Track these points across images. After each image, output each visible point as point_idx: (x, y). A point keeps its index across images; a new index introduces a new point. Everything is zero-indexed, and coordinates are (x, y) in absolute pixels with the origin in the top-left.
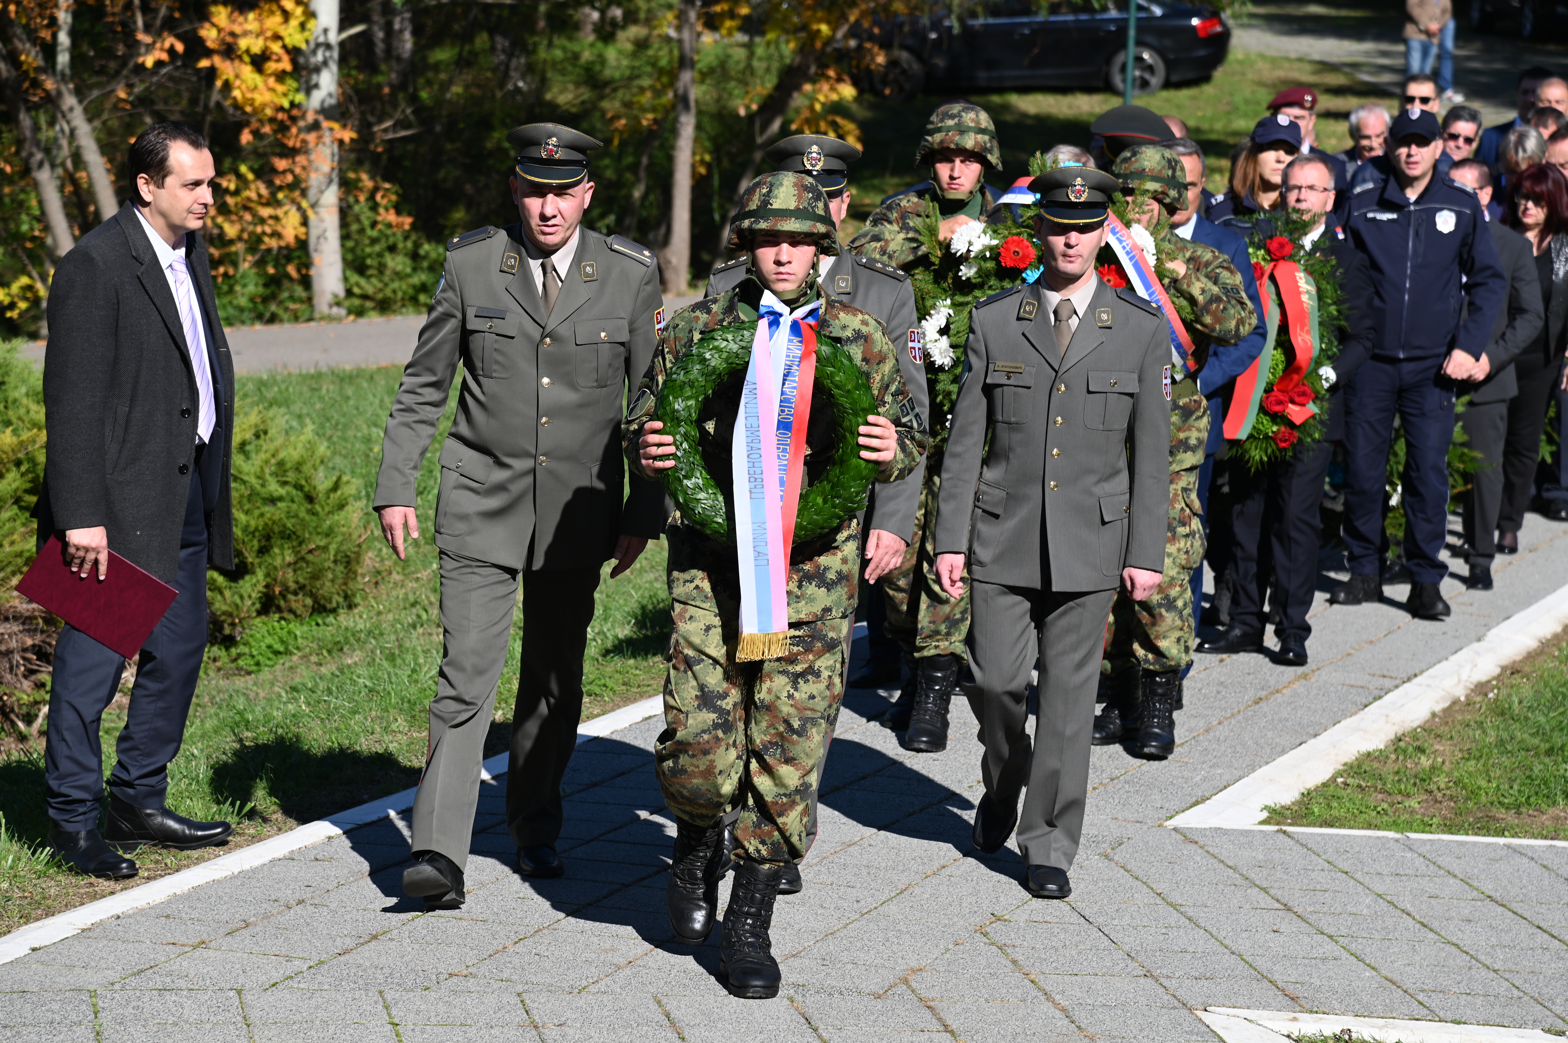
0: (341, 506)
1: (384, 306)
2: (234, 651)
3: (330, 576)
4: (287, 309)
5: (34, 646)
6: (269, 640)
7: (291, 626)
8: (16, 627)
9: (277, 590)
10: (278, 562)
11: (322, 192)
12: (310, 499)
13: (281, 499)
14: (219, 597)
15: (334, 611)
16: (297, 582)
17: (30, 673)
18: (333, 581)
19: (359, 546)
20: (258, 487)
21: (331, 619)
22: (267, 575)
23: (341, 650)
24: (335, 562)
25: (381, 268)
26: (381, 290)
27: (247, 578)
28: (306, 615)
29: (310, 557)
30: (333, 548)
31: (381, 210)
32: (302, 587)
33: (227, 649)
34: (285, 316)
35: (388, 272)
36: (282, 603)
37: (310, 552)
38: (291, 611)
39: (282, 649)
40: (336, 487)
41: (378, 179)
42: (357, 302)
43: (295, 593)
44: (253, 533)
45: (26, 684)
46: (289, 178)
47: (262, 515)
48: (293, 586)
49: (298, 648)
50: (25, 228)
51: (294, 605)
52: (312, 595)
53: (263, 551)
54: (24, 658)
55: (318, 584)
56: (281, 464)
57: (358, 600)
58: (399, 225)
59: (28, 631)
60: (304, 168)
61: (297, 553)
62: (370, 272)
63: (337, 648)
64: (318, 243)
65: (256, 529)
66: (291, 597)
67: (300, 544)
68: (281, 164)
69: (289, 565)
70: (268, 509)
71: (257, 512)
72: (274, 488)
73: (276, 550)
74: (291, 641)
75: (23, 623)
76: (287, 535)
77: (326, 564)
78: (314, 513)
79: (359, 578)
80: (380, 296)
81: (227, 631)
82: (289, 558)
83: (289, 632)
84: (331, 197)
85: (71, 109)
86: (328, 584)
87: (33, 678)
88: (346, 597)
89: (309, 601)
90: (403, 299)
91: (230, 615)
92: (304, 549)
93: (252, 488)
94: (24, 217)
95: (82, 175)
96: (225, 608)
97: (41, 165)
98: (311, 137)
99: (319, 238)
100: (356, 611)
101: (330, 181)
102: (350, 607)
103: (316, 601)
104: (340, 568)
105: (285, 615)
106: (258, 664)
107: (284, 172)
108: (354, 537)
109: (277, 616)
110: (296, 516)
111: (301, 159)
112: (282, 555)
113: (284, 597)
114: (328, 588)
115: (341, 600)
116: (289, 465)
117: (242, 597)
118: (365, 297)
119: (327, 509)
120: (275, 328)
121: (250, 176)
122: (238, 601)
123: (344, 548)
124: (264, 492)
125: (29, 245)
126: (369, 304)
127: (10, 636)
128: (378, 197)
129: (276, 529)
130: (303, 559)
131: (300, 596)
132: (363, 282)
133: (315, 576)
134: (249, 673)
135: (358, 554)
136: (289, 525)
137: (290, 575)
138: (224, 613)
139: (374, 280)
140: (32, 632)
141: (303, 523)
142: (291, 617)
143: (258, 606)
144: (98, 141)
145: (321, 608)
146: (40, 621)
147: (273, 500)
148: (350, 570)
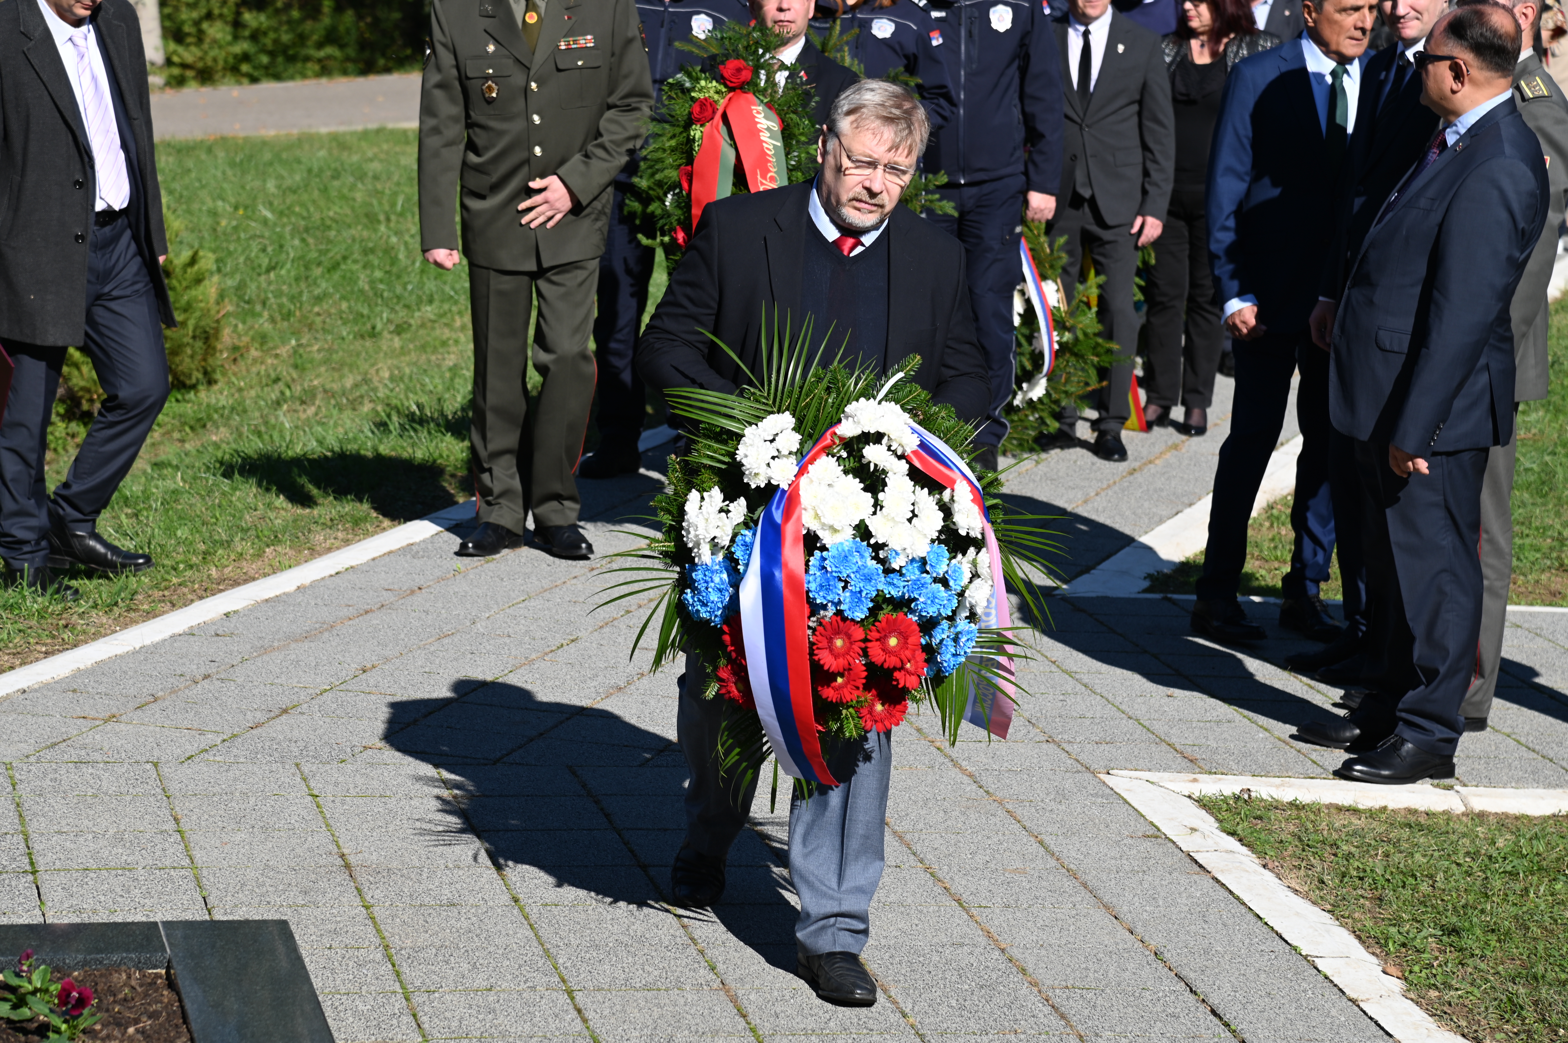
0: (198, 280)
1: (205, 76)
3: (189, 351)
14: (75, 372)
15: (194, 387)
18: (192, 357)
19: (218, 321)
21: (191, 395)
23: (204, 426)
24: (194, 337)
25: (200, 37)
26: (201, 59)
30: (191, 323)
35: (208, 40)
40: (193, 261)
42: (176, 71)
55: (177, 359)
57: (218, 376)
62: (190, 40)
63: (200, 425)
77: (185, 340)
79: (218, 354)
80: (200, 65)
86: (187, 360)
88: (205, 373)
90: (224, 69)
91: (88, 390)
96: (82, 383)
100: (215, 388)
102: (211, 382)
104: (199, 344)
108: (213, 312)
114: (187, 364)
115: (200, 376)
118: (184, 66)
119: (184, 284)
123: (203, 323)
126: (190, 73)
132: (180, 49)
133: (174, 352)
135: (217, 330)
138: (83, 389)
139: (193, 49)
145: (180, 385)
148: (209, 346)
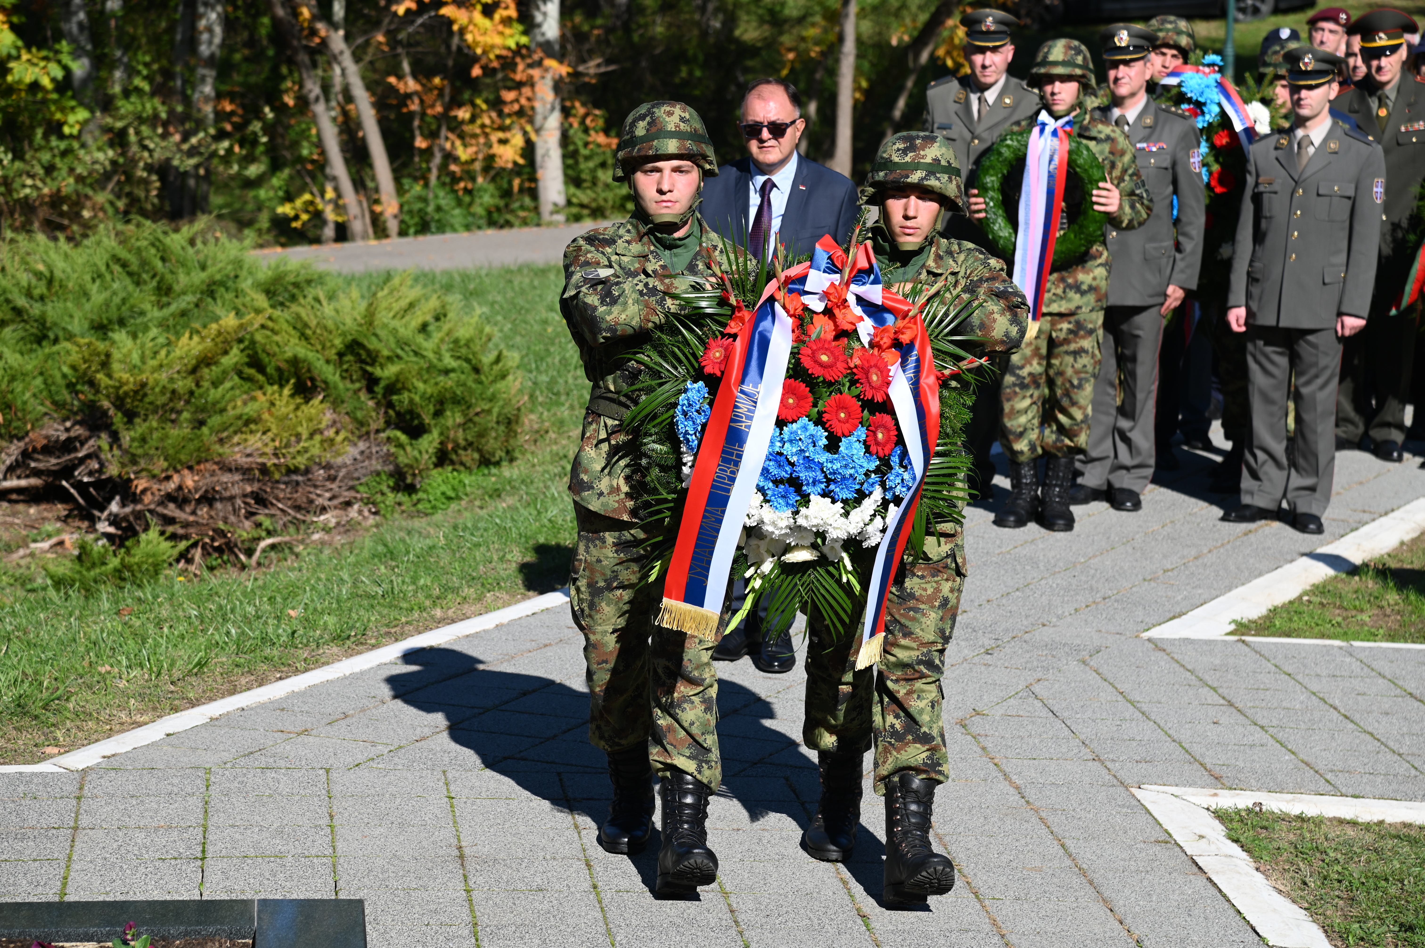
0: (503, 376)
1: (598, 213)
2: (415, 497)
3: (493, 434)
4: (517, 217)
5: (252, 492)
6: (443, 488)
7: (462, 476)
8: (237, 477)
9: (450, 446)
10: (450, 423)
11: (545, 118)
12: (477, 370)
13: (453, 370)
14: (402, 452)
15: (497, 464)
16: (466, 440)
17: (250, 515)
18: (496, 438)
19: (519, 409)
20: (435, 361)
21: (494, 470)
22: (441, 434)
23: (499, 496)
24: (498, 423)
25: (594, 182)
26: (595, 200)
27: (425, 436)
28: (474, 467)
29: (476, 419)
30: (495, 411)
31: (592, 133)
32: (470, 444)
33: (410, 495)
34: (517, 222)
35: (600, 185)
36: (454, 457)
37: (477, 414)
38: (462, 464)
39: (452, 494)
40: (498, 359)
41: (590, 106)
42: (574, 210)
43: (465, 449)
44: (429, 399)
45: (247, 524)
46: (516, 107)
47: (436, 384)
48: (462, 443)
49: (466, 495)
50: (305, 152)
51: (464, 459)
52: (479, 451)
53: (438, 414)
54: (245, 503)
55: (483, 441)
56: (456, 341)
57: (517, 454)
58: (609, 145)
59: (248, 480)
60: (529, 99)
61: (465, 415)
62: (585, 185)
63: (496, 494)
64: (543, 161)
65: (432, 396)
66: (461, 452)
67: (469, 407)
68: (509, 96)
69: (459, 425)
70: (441, 378)
71: (433, 381)
72: (449, 361)
73: (448, 413)
74: (461, 489)
75: (244, 474)
76: (457, 401)
77: (490, 425)
78: (481, 383)
79: (519, 437)
80: (594, 205)
81: (409, 480)
82: (459, 419)
83: (460, 481)
84: (553, 122)
85: (342, 53)
86: (492, 441)
87: (254, 518)
88: (508, 452)
89: (476, 456)
90: (613, 207)
91: (411, 467)
92: (472, 412)
93: (430, 361)
94: (305, 144)
95: (351, 107)
96: (406, 461)
97: (317, 99)
98: (536, 73)
99: (543, 156)
100: (515, 464)
101: (553, 109)
102: (512, 460)
103: (482, 456)
104: (502, 428)
105: (457, 467)
106: (434, 507)
107: (512, 102)
108: (514, 401)
109: (450, 468)
110: (464, 385)
111: (526, 91)
112: (453, 417)
113: (456, 453)
114: (492, 444)
115: (503, 454)
116: (462, 343)
117: (420, 452)
118: (582, 206)
119: (491, 378)
120: (505, 232)
121: (484, 107)
122: (418, 456)
123: (506, 411)
124: (440, 365)
125: (309, 167)
126: (586, 212)
127: (233, 484)
128: (588, 121)
129: (448, 395)
130: (470, 420)
131: (469, 452)
132: (579, 193)
133: (481, 435)
134: (426, 515)
135: (517, 417)
136: (459, 392)
137: (460, 434)
138: (407, 465)
139: (589, 192)
140: (251, 481)
141: (471, 392)
142: (462, 468)
143: (434, 459)
144: (363, 78)
145: (486, 461)
146: (257, 472)
147: (447, 372)
148: (510, 430)
